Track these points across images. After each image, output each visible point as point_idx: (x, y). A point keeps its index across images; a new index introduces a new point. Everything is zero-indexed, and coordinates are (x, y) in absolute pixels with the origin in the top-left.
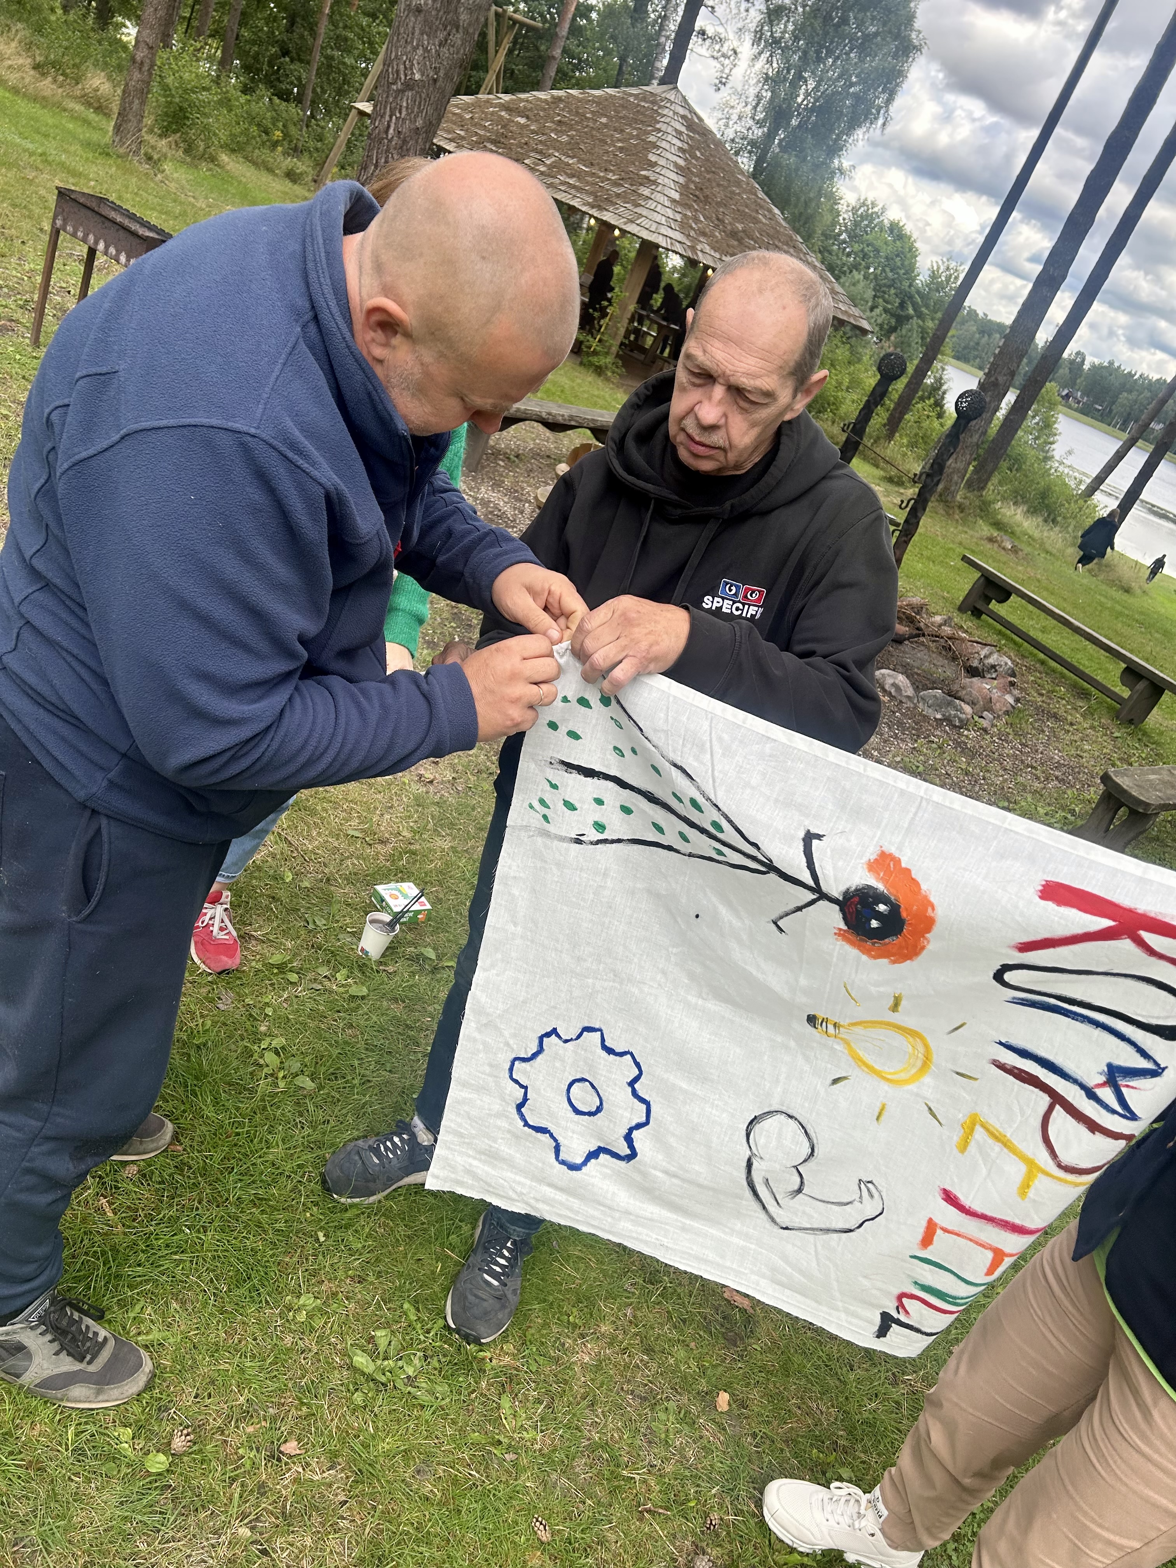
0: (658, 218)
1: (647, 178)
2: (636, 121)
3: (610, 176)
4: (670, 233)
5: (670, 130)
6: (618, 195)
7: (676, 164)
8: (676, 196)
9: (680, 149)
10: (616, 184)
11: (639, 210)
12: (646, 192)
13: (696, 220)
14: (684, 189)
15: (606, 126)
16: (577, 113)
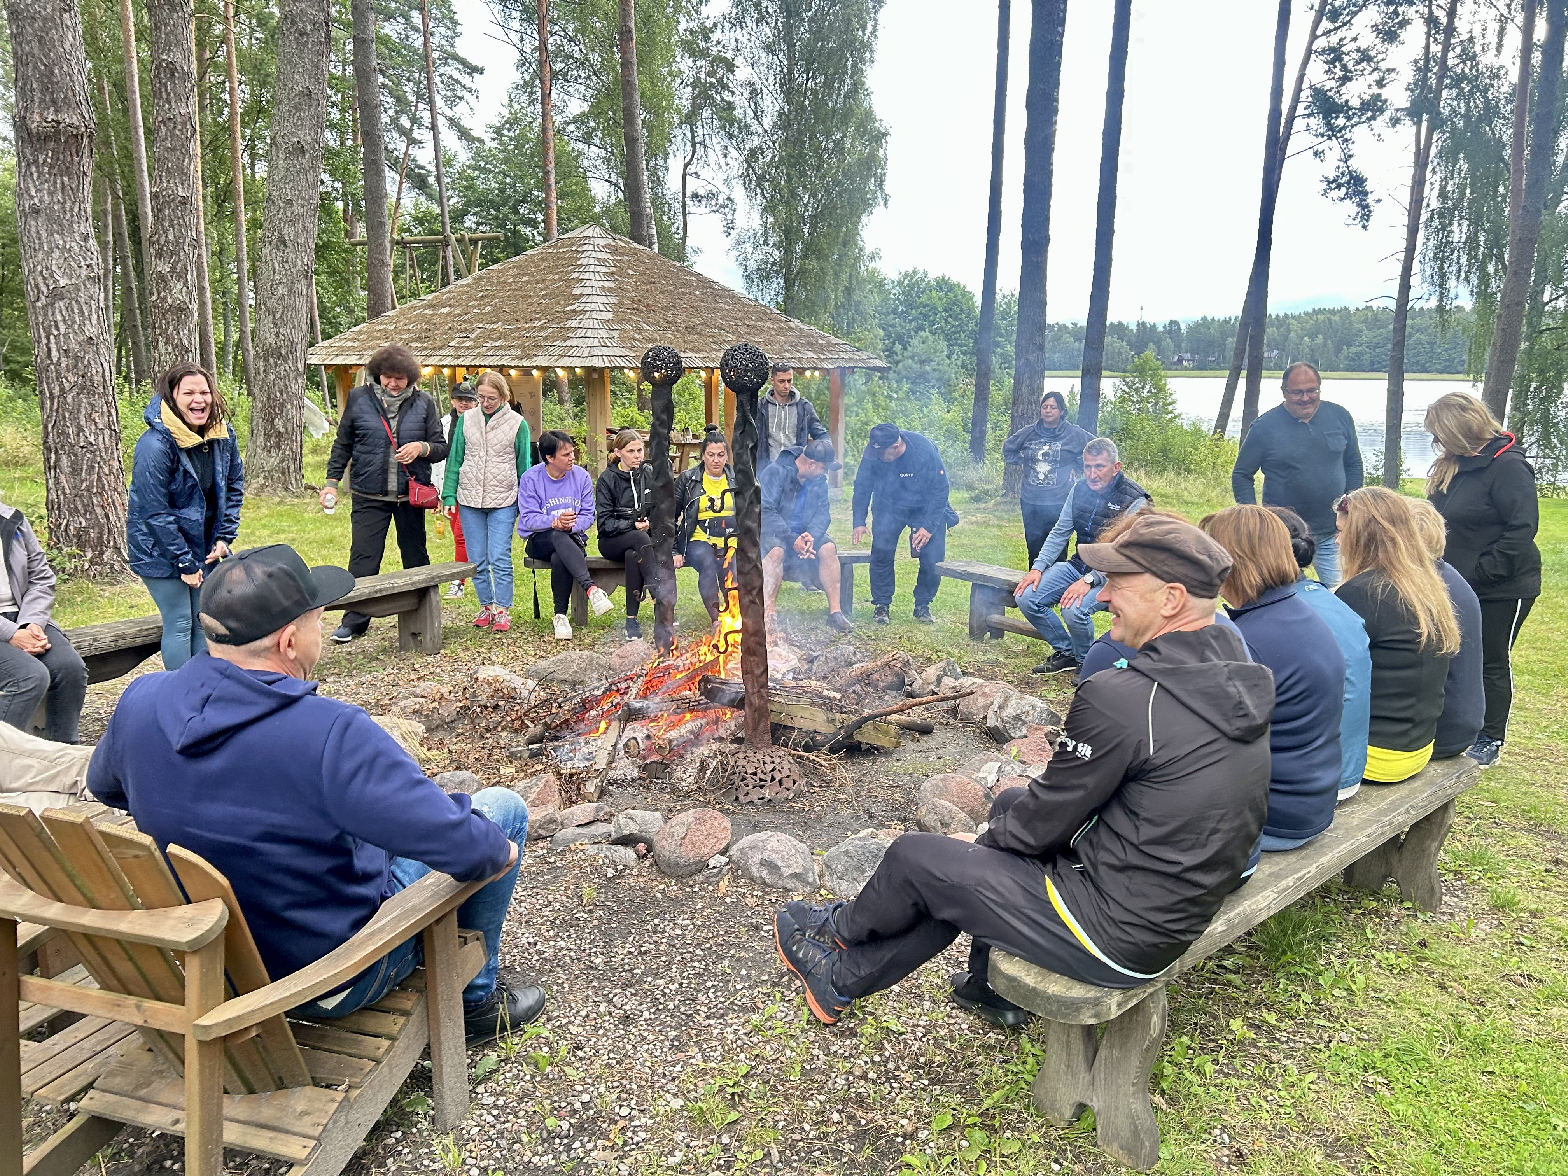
0: (589, 342)
1: (574, 311)
2: (557, 267)
3: (537, 323)
4: (606, 351)
5: (591, 261)
6: (546, 338)
7: (603, 288)
8: (610, 316)
9: (605, 274)
10: (542, 328)
11: (568, 343)
12: (574, 323)
13: (639, 331)
14: (616, 308)
15: (528, 282)
16: (499, 283)
